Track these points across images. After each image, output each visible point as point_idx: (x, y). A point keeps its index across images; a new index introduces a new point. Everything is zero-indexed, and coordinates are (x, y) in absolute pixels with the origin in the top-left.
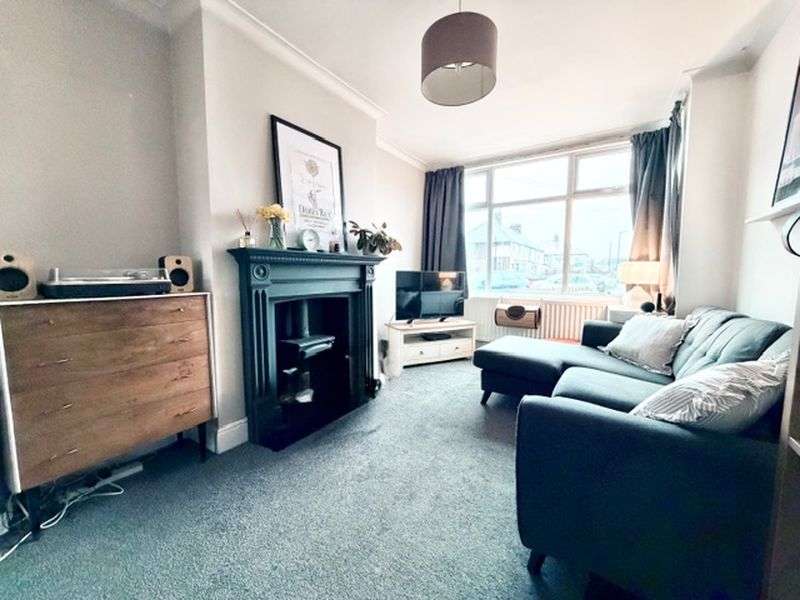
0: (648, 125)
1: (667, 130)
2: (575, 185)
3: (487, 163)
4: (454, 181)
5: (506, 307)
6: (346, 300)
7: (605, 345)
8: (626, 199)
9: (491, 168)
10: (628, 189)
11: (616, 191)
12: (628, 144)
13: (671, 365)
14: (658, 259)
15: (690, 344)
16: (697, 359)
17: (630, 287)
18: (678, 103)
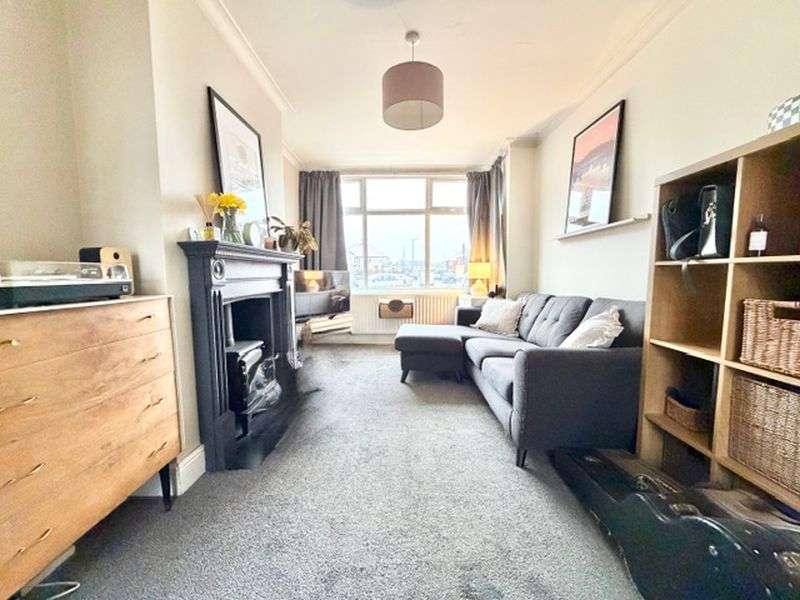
0: (475, 167)
1: (488, 173)
2: (431, 202)
3: (362, 173)
4: (331, 184)
5: (388, 301)
6: (268, 299)
7: (474, 323)
8: (464, 218)
9: (365, 178)
10: (465, 210)
11: (458, 211)
12: (465, 176)
13: (517, 329)
14: (488, 261)
15: (527, 315)
16: (541, 322)
17: (473, 281)
18: (500, 158)
